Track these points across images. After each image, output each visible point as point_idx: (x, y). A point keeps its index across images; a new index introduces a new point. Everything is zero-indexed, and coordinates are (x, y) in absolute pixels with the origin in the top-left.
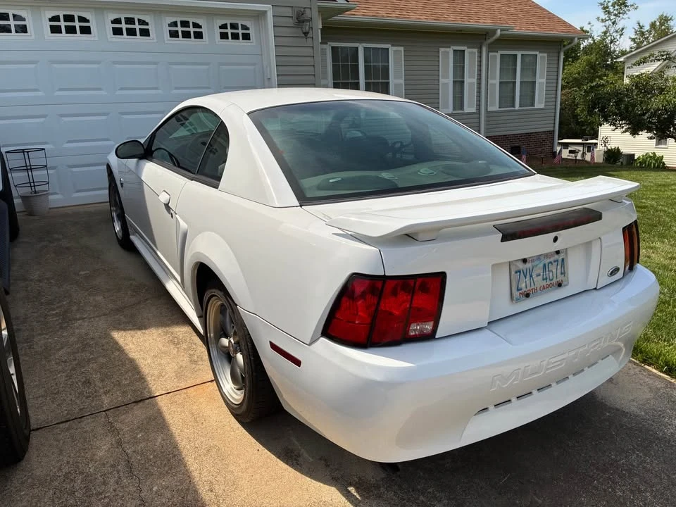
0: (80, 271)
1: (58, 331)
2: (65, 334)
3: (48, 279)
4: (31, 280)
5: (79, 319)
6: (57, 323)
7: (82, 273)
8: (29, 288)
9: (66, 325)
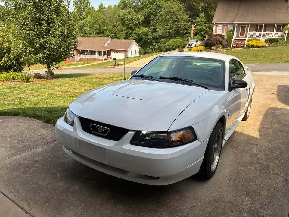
0: (253, 170)
1: (277, 148)
2: (275, 146)
3: (273, 174)
4: (282, 177)
5: (268, 148)
6: (276, 150)
7: (252, 168)
8: (285, 172)
9: (273, 148)
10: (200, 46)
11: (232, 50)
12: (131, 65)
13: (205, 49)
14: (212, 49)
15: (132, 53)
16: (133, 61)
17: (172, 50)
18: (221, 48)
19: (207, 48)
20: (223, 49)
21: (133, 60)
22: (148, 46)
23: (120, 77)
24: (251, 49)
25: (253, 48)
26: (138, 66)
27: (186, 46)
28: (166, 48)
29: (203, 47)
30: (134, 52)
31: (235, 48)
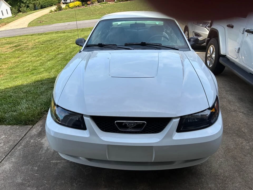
10: (76, 2)
11: (106, 4)
12: (8, 27)
13: (82, 5)
14: (88, 4)
15: (3, 14)
16: (9, 23)
17: (48, 7)
18: (96, 2)
19: (83, 3)
20: (98, 4)
21: (9, 20)
22: (19, 4)
23: (11, 43)
24: (121, 2)
25: (123, 1)
26: (18, 28)
27: (61, 2)
28: (41, 6)
29: (80, 2)
30: (5, 12)
31: (108, 2)
